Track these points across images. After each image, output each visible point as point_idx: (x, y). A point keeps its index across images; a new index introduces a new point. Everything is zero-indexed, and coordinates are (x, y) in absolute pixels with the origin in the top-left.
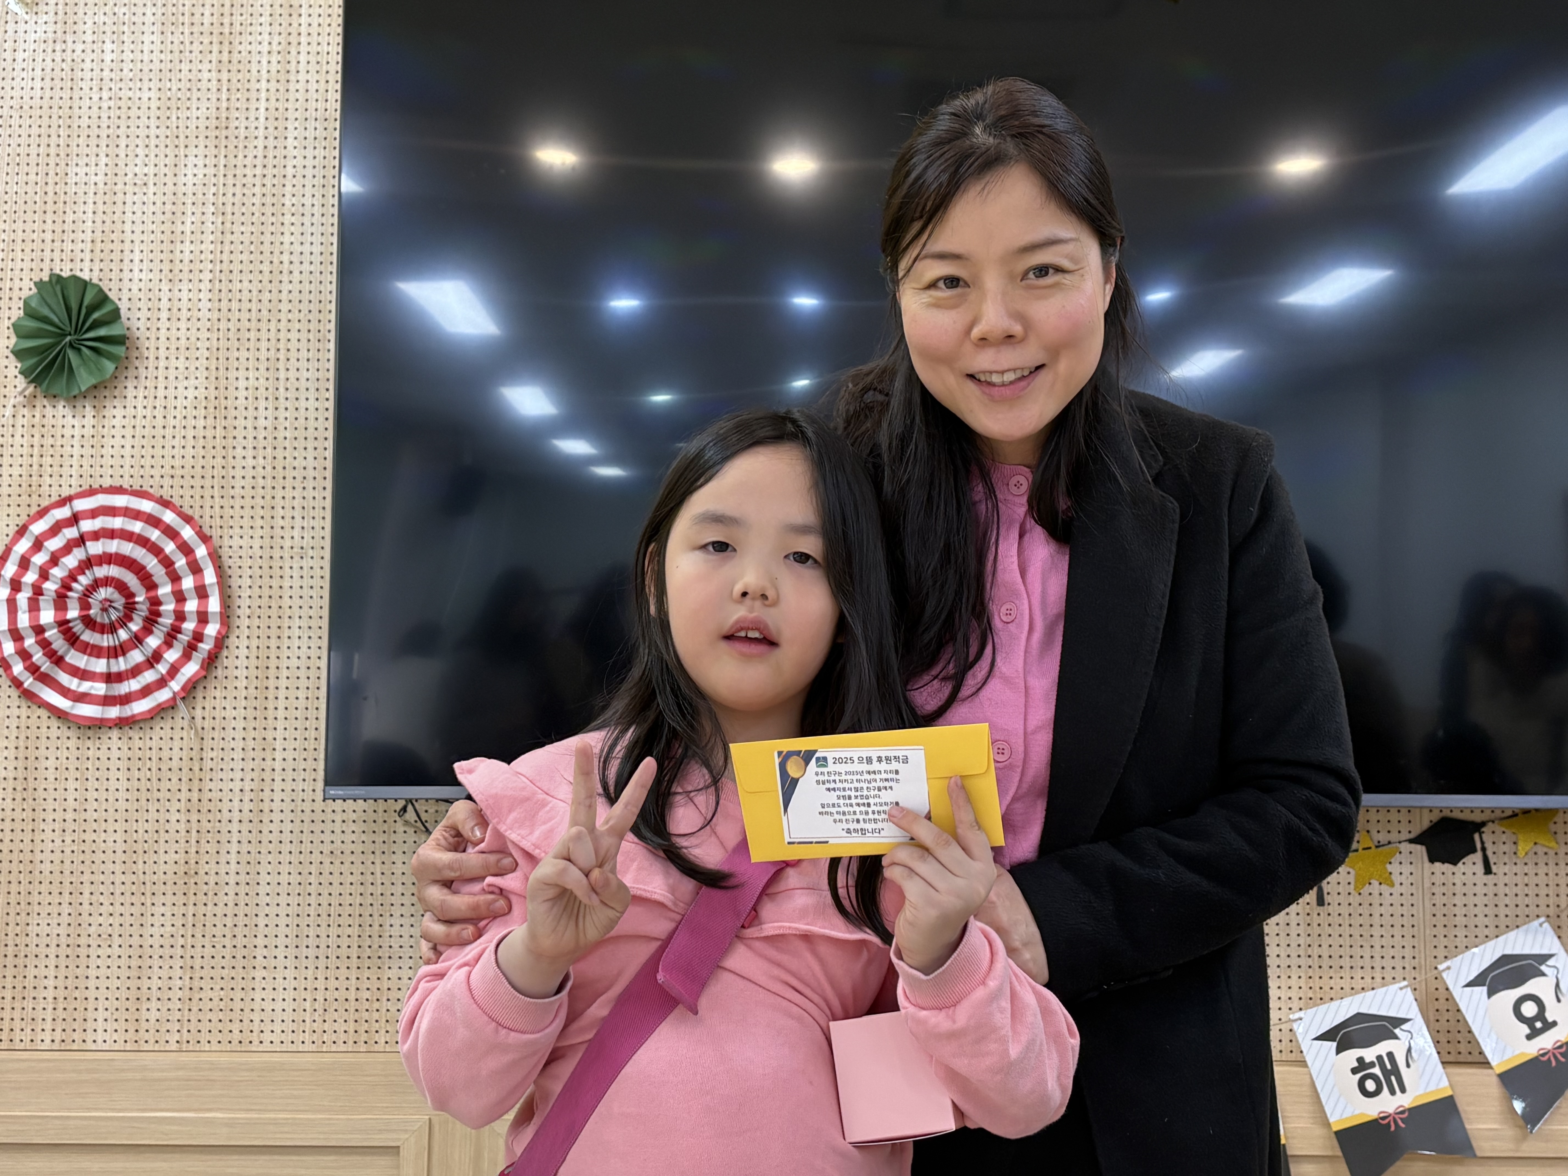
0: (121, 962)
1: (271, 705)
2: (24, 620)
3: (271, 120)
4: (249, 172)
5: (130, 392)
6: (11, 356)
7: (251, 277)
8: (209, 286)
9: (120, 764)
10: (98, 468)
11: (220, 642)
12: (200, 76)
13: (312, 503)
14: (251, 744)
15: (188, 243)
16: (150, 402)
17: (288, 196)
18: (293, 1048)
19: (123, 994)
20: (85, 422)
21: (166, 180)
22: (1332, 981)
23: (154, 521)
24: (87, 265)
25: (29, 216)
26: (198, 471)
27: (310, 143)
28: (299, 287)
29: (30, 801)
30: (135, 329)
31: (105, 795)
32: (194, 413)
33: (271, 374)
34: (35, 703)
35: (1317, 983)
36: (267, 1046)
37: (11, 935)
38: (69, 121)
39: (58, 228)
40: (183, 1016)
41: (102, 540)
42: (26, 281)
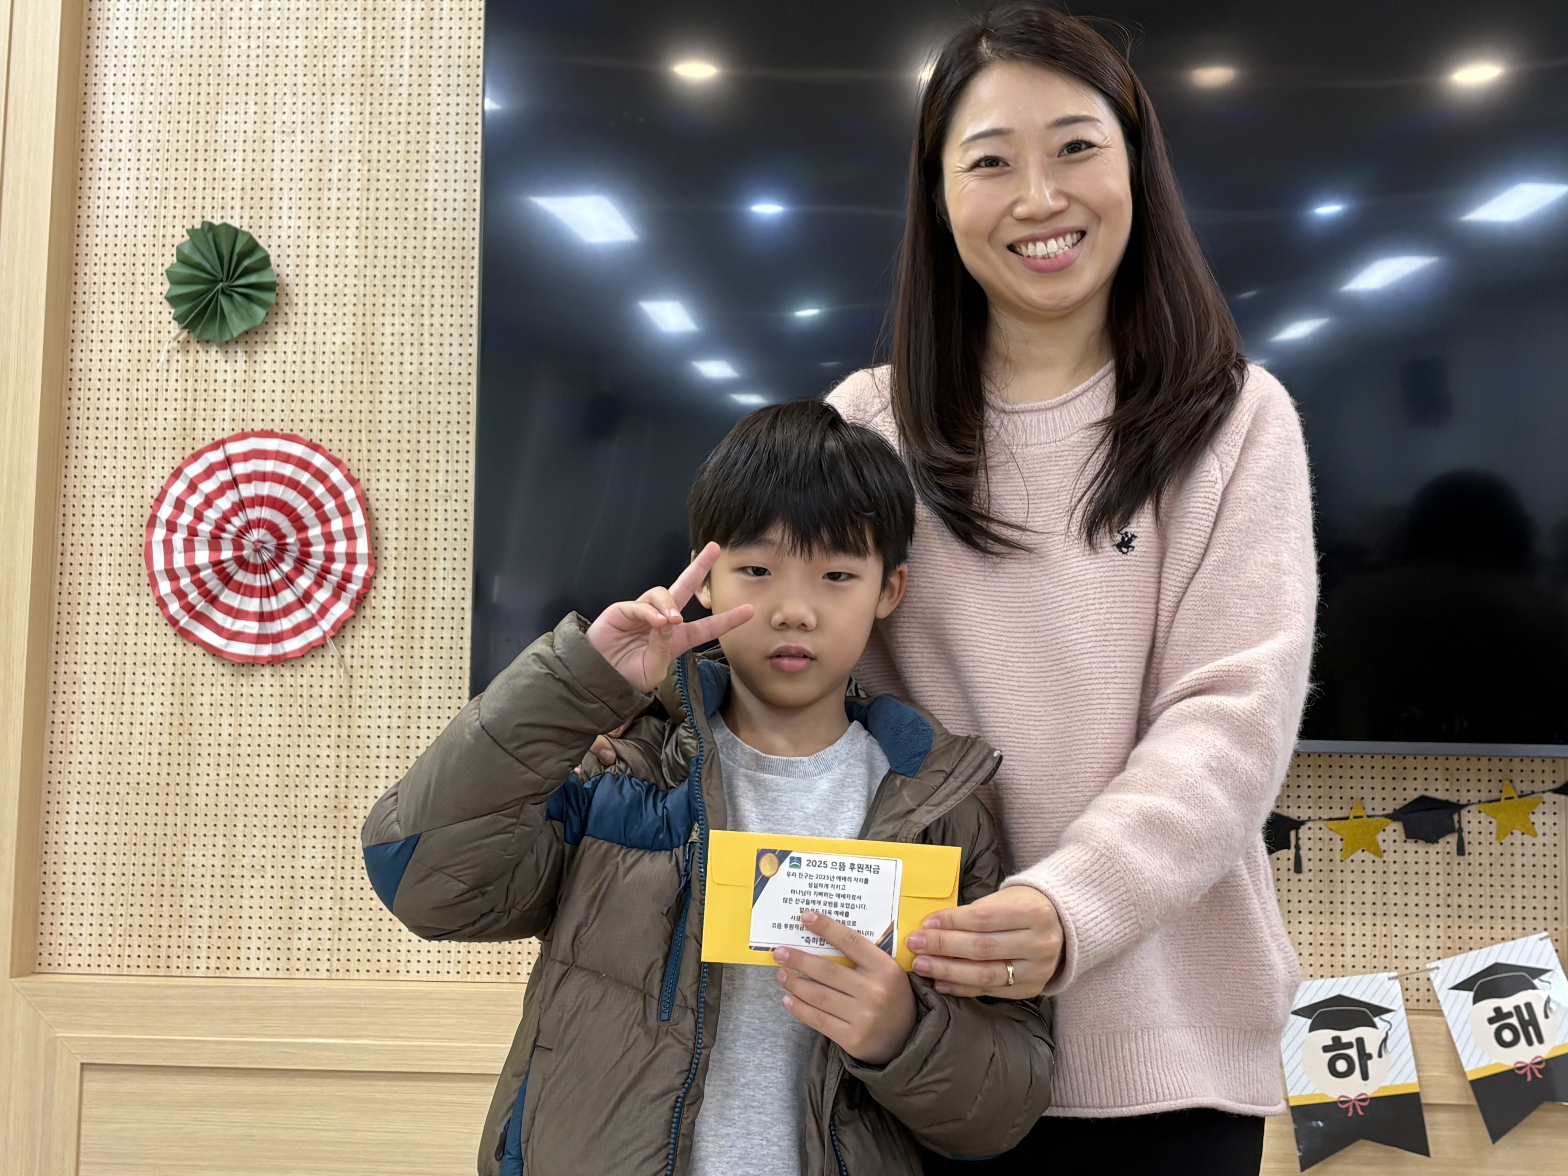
0: (274, 893)
1: (416, 644)
2: (179, 561)
3: (416, 66)
4: (393, 119)
5: (280, 338)
6: (166, 303)
7: (397, 224)
8: (356, 233)
9: (272, 701)
10: (250, 412)
11: (368, 583)
12: (345, 24)
13: (456, 447)
14: (398, 682)
15: (335, 190)
16: (299, 348)
17: (432, 143)
18: (439, 977)
19: (276, 923)
20: (237, 367)
21: (313, 128)
22: (1471, 931)
23: (304, 465)
24: (237, 212)
25: (181, 164)
26: (346, 416)
27: (453, 90)
29: (186, 736)
30: (284, 276)
31: (258, 730)
32: (343, 358)
33: (417, 320)
34: (190, 641)
35: (1457, 933)
36: (413, 975)
37: (168, 865)
38: (218, 70)
39: (209, 175)
40: (333, 945)
41: (254, 483)
42: (179, 228)
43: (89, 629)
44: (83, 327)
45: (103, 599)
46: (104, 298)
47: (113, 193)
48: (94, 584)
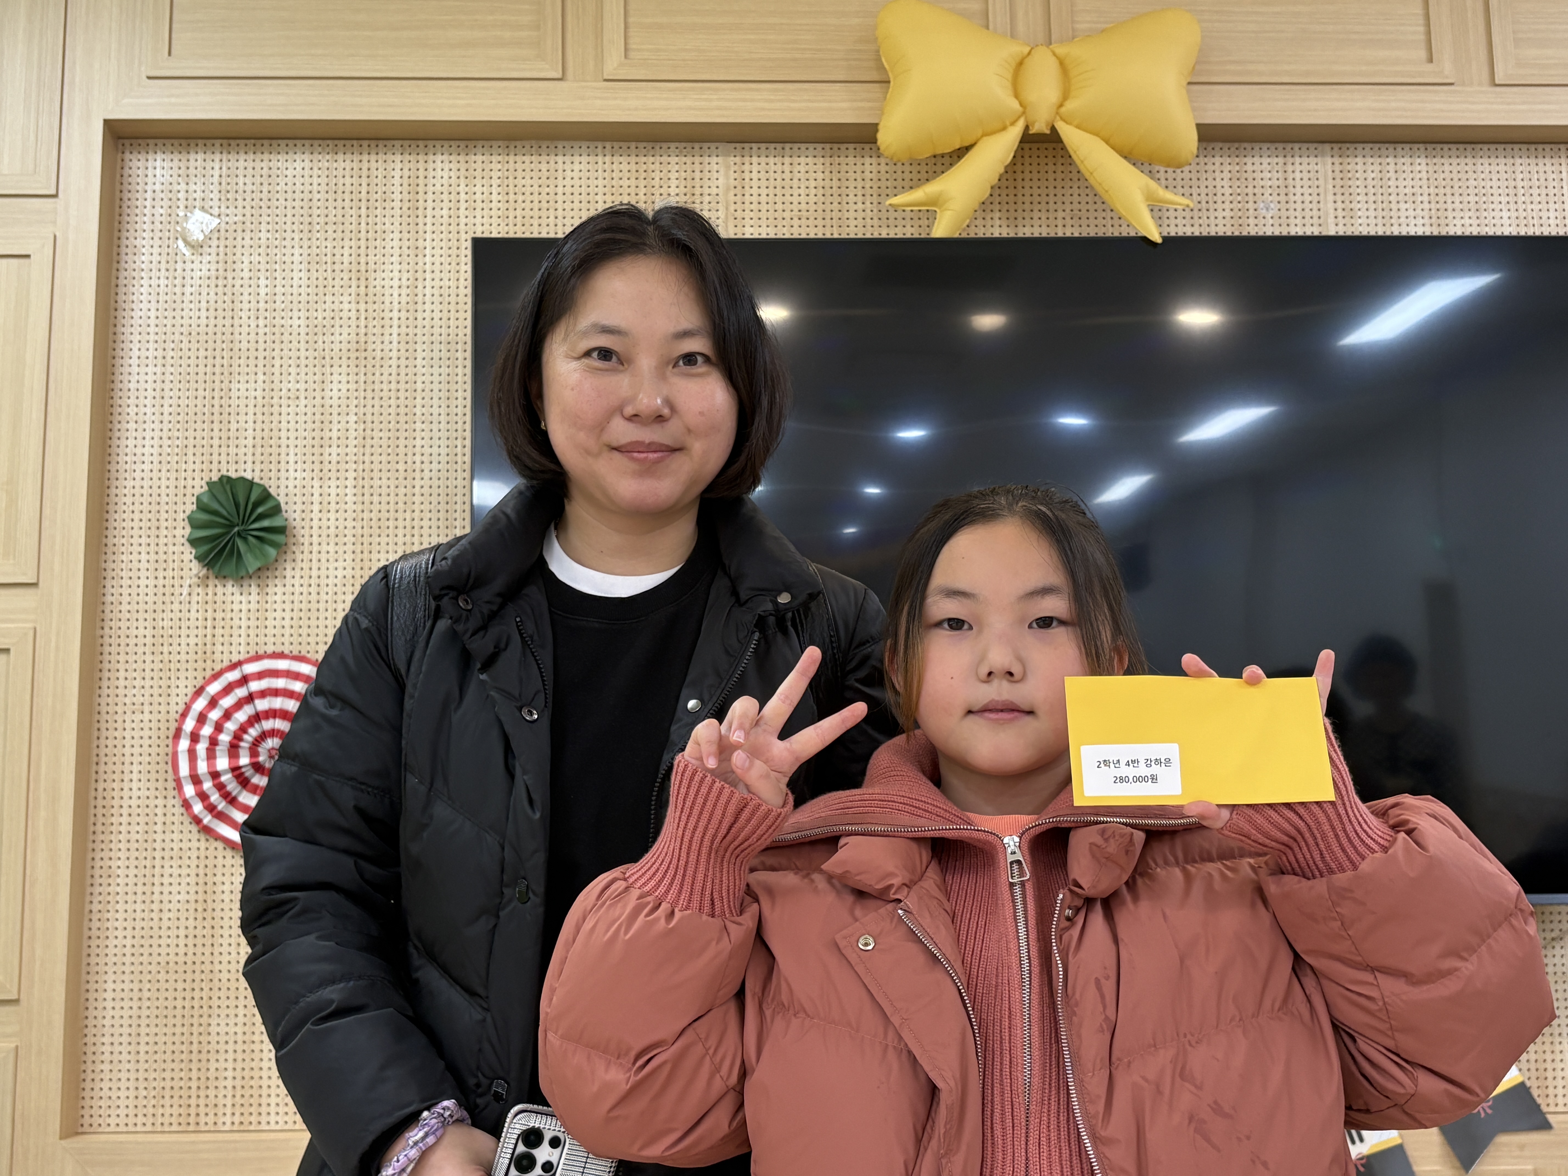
2: (202, 767)
3: (403, 343)
4: (385, 386)
5: (289, 573)
6: (187, 545)
8: (354, 483)
10: (263, 637)
12: (341, 306)
15: (334, 448)
16: (305, 581)
17: (419, 407)
20: (251, 598)
21: (316, 394)
24: (249, 466)
25: (199, 426)
27: (436, 362)
28: (429, 483)
30: (291, 519)
32: (344, 589)
34: (212, 837)
37: (195, 1034)
38: (231, 345)
39: (224, 435)
41: (268, 698)
42: (198, 480)
43: (122, 828)
44: (113, 566)
45: (134, 802)
46: (132, 541)
47: (139, 451)
48: (126, 789)
